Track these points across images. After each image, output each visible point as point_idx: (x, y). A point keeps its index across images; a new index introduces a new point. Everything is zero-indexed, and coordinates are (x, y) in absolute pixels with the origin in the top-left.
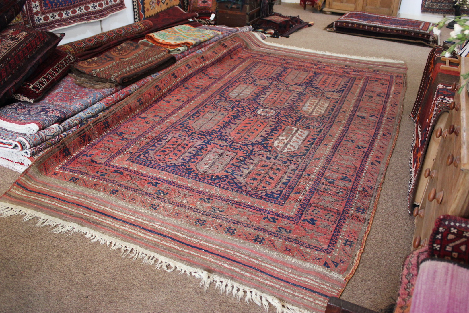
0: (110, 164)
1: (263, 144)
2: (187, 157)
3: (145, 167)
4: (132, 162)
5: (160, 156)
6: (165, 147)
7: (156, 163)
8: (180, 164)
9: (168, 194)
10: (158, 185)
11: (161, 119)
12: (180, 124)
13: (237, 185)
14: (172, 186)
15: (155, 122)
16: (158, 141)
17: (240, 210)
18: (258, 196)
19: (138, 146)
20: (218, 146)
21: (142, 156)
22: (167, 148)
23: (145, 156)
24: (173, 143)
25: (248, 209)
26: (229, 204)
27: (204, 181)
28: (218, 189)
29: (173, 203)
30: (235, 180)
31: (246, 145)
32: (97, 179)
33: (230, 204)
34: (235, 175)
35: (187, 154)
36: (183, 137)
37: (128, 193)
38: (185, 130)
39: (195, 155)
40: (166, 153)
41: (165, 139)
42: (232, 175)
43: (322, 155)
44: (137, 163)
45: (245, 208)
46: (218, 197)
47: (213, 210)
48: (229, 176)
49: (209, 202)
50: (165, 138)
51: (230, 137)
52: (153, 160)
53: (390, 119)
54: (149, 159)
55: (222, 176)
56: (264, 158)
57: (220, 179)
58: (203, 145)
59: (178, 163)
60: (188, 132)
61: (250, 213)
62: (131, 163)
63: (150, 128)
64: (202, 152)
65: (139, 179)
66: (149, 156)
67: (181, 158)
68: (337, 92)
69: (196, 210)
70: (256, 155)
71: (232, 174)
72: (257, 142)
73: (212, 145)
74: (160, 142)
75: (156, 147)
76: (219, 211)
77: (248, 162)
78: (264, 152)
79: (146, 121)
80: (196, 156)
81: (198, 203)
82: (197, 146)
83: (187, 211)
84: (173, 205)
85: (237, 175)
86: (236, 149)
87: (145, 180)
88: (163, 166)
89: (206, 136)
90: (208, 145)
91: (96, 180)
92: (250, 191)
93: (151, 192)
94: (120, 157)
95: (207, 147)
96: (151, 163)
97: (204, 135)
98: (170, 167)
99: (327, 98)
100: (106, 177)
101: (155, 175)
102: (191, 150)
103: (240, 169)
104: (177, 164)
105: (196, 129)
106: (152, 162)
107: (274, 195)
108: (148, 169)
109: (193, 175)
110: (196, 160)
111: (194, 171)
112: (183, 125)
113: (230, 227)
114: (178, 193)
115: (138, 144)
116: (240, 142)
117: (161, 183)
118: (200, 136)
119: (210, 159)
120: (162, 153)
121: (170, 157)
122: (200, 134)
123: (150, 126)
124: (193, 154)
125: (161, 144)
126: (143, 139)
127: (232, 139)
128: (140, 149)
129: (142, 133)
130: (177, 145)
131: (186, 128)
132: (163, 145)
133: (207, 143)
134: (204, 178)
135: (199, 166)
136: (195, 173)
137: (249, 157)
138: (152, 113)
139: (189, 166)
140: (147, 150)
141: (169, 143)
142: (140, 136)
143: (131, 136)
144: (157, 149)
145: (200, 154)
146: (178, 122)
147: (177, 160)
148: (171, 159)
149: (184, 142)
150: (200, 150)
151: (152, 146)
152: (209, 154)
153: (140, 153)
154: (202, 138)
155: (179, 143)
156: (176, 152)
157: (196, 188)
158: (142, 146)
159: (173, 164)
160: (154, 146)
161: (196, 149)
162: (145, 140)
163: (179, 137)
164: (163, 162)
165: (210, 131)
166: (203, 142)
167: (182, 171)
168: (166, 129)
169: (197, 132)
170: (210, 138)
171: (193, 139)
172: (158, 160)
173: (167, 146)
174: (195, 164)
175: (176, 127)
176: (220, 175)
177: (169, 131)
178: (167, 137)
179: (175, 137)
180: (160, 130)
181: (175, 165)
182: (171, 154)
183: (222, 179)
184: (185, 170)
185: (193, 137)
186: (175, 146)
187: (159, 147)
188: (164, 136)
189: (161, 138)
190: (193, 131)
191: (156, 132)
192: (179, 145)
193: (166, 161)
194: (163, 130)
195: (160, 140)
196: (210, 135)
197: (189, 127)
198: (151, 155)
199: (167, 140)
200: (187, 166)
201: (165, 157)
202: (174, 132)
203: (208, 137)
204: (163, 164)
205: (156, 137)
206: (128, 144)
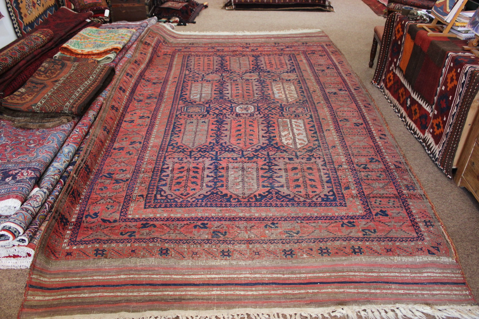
0: (129, 219)
1: (272, 145)
2: (210, 181)
3: (174, 209)
4: (154, 207)
5: (178, 190)
6: (175, 178)
7: (181, 200)
8: (209, 193)
9: (228, 233)
10: (207, 226)
11: (142, 145)
12: (169, 145)
13: (287, 198)
14: (224, 223)
15: (138, 150)
16: (161, 173)
17: (313, 224)
18: (316, 204)
19: (143, 185)
20: (231, 160)
21: (159, 197)
22: (178, 178)
23: (162, 196)
24: (180, 170)
25: (320, 221)
26: (297, 222)
27: (252, 205)
28: (273, 209)
29: (243, 242)
30: (280, 193)
31: (256, 151)
32: (128, 242)
33: (299, 222)
34: (276, 188)
35: (206, 179)
36: (185, 160)
37: (181, 248)
38: (181, 151)
39: (216, 178)
40: (183, 184)
41: (168, 168)
42: (273, 189)
43: (333, 141)
44: (160, 207)
45: (316, 221)
46: (281, 218)
47: (288, 235)
48: (271, 191)
49: (276, 227)
50: (166, 166)
51: (234, 147)
53: (357, 89)
54: (169, 197)
55: (264, 193)
56: (287, 160)
57: (265, 196)
58: (214, 163)
59: (207, 193)
60: (185, 152)
61: (325, 225)
62: (154, 210)
63: (138, 159)
64: (220, 172)
65: (179, 226)
66: (167, 193)
67: (204, 185)
68: (290, 72)
69: (273, 242)
70: (277, 159)
71: (272, 188)
72: (265, 145)
73: (224, 160)
74: (164, 174)
75: (164, 180)
76: (295, 233)
77: (276, 170)
78: (281, 154)
79: (127, 151)
80: (219, 178)
81: (267, 232)
82: (209, 166)
83: (265, 246)
84: (244, 244)
85: (278, 187)
86: (252, 158)
87: (187, 224)
88: (193, 202)
89: (208, 152)
90: (220, 162)
91: (129, 245)
92: (305, 201)
93: (207, 237)
94: (132, 205)
95: (221, 165)
96: (177, 202)
97: (205, 151)
98: (202, 199)
99: (287, 80)
100: (137, 236)
101: (193, 215)
102: (206, 172)
103: (274, 179)
104: (206, 194)
105: (191, 146)
106: (176, 200)
107: (329, 197)
108: (179, 210)
109: (234, 201)
110: (222, 183)
111: (231, 196)
112: (172, 145)
113: (321, 248)
114: (236, 228)
115: (141, 183)
116: (250, 149)
117: (209, 222)
118: (202, 154)
119: (236, 178)
120: (177, 185)
121: (192, 188)
122: (199, 151)
123: (136, 157)
124: (212, 177)
125: (168, 176)
126: (141, 175)
127: (237, 148)
128: (149, 188)
129: (134, 168)
130: (186, 171)
131: (179, 148)
132: (170, 175)
133: (216, 159)
134: (249, 201)
135: (231, 189)
136: (235, 199)
137: (272, 163)
138: (125, 140)
139: (222, 192)
140: (158, 187)
141: (176, 171)
142: (134, 172)
143: (123, 175)
144: (168, 183)
145: (220, 174)
146: (163, 143)
147: (202, 189)
148: (194, 189)
149: (191, 166)
150: (216, 169)
151: (159, 181)
152: (229, 172)
153: (153, 194)
154: (206, 156)
155: (186, 168)
156: (193, 180)
157: (250, 216)
158: (147, 184)
159: (202, 196)
160: (161, 179)
161: (211, 170)
162: (145, 176)
163: (180, 161)
164: (189, 197)
165: (208, 145)
166: (212, 160)
167: (219, 200)
168: (158, 156)
169: (194, 150)
170: (214, 153)
171: (198, 160)
172: (181, 196)
173: (177, 175)
174: (225, 188)
175: (167, 150)
176: (262, 193)
177: (163, 157)
178: (167, 164)
179: (176, 163)
180: (151, 158)
181: (204, 195)
182: (189, 184)
183: (268, 197)
184: (221, 198)
185: (195, 157)
186: (185, 173)
187: (169, 180)
188: (163, 165)
189: (162, 168)
190: (190, 150)
191: (148, 161)
192: (188, 170)
193: (191, 194)
194: (156, 157)
195: (162, 170)
196: (212, 149)
197: (180, 146)
198: (168, 192)
199: (170, 169)
200: (219, 193)
201: (186, 190)
202: (170, 156)
203: (211, 152)
204: (191, 199)
205: (154, 168)
206: (129, 187)
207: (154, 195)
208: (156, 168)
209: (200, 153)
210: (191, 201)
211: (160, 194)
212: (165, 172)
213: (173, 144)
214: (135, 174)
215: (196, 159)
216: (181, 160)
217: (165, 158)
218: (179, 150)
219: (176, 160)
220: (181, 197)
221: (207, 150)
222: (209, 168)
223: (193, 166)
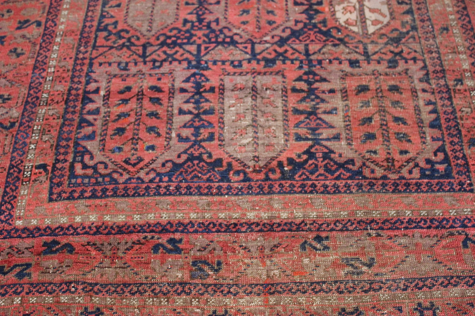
0: (17, 230)
1: (315, 26)
2: (185, 126)
3: (110, 201)
4: (68, 198)
5: (120, 149)
6: (113, 117)
7: (126, 176)
8: (184, 157)
9: (224, 266)
10: (180, 246)
11: (41, 30)
12: (98, 30)
13: (349, 170)
14: (215, 237)
15: (34, 44)
16: (84, 104)
17: (403, 241)
18: (409, 185)
19: (45, 138)
20: (229, 68)
21: (79, 169)
22: (119, 116)
23: (85, 167)
24: (123, 96)
25: (417, 232)
26: (369, 235)
27: (274, 189)
28: (318, 199)
29: (255, 290)
30: (332, 155)
31: (282, 41)
32: (16, 293)
33: (373, 233)
34: (324, 143)
35: (179, 120)
36: (133, 70)
37: (127, 306)
38: (123, 45)
39: (197, 115)
40: (129, 134)
41: (97, 91)
42: (319, 144)
43: (444, 14)
44: (81, 196)
45: (409, 232)
46: (335, 224)
47: (350, 269)
48: (313, 150)
49: (326, 248)
50: (93, 86)
51: (235, 31)
52: (115, 171)
54: (101, 170)
55: (299, 156)
56: (346, 67)
57: (301, 165)
58: (194, 75)
59: (179, 156)
60: (133, 48)
61: (428, 242)
62: (70, 204)
63: (35, 67)
64: (207, 101)
65: (122, 248)
66: (96, 160)
67: (174, 135)
69: (318, 288)
70: (325, 63)
71: (317, 142)
72: (300, 26)
73: (214, 68)
74: (90, 106)
75: (90, 124)
76: (365, 264)
77: (323, 92)
78: (334, 49)
79: (12, 48)
80: (204, 117)
81: (306, 261)
82: (183, 85)
83: (302, 299)
84: (259, 295)
85: (328, 139)
86: (273, 61)
87: (139, 243)
88: (151, 181)
89: (181, 45)
90: (205, 73)
91: (17, 300)
92: (384, 177)
93: (180, 275)
94: (24, 191)
95: (208, 80)
96: (116, 181)
97: (175, 44)
98: (170, 174)
100: (35, 276)
101: (151, 217)
102: (178, 101)
103: (320, 119)
105: (144, 29)
106: (115, 176)
107: (437, 166)
108: (123, 203)
109: (236, 178)
110: (210, 130)
111: (230, 165)
112: (105, 29)
113: (419, 304)
114: (242, 251)
115: (42, 132)
116: (268, 38)
117: (184, 237)
118: (169, 52)
119: (240, 116)
120: (117, 137)
121: (147, 144)
122: (163, 44)
123: (31, 62)
124: (190, 113)
125: (97, 111)
126: (42, 111)
127: (243, 34)
128: (58, 145)
129: (26, 92)
130: (134, 99)
131: (121, 37)
132: (103, 110)
133: (198, 66)
134: (267, 179)
135: (229, 145)
136: (238, 173)
137: (315, 74)
138: (6, 16)
139: (210, 156)
140: (77, 144)
141: (115, 100)
142: (27, 102)
143: (5, 111)
144: (99, 132)
145: (206, 106)
146: (88, 24)
147: (167, 147)
148: (152, 148)
149: (147, 83)
150: (198, 93)
151: (80, 127)
152: (226, 100)
153: (66, 161)
154: (177, 56)
155: (135, 90)
156: (151, 122)
157: (270, 218)
158: (54, 133)
159: (169, 165)
160: (83, 122)
161: (187, 95)
162: (51, 113)
163: (123, 72)
164: (142, 169)
165: (180, 26)
166: (188, 68)
167: (205, 177)
168: (77, 59)
169: (152, 41)
170: (193, 48)
171: (159, 67)
172: (126, 166)
173: (116, 110)
174: (216, 142)
175: (95, 42)
176: (294, 156)
177: (87, 62)
178: (96, 81)
179: (115, 76)
180: (63, 64)
181: (174, 164)
182: (143, 134)
183: (307, 166)
184: (209, 171)
185: (154, 61)
186: (133, 104)
187: (99, 123)
188: (88, 83)
189: (86, 92)
190: (143, 41)
191: (57, 74)
192: (140, 96)
193: (146, 161)
194: (72, 62)
195: (86, 99)
196: (189, 38)
197: (123, 30)
198: (99, 157)
199: (102, 93)
200: (205, 157)
201: (136, 150)
202: (101, 60)
203: (188, 47)
204: (147, 174)
205: (69, 90)
206: (16, 143)
207: (68, 164)
208: (73, 92)
209: (165, 48)
210: (146, 179)
211: (82, 161)
212: (92, 101)
213: (107, 25)
214: (28, 107)
215: (157, 64)
216: (125, 69)
217: (91, 65)
218: (121, 42)
219: (114, 69)
220: (125, 170)
221: (179, 41)
222: (183, 90)
223: (150, 84)
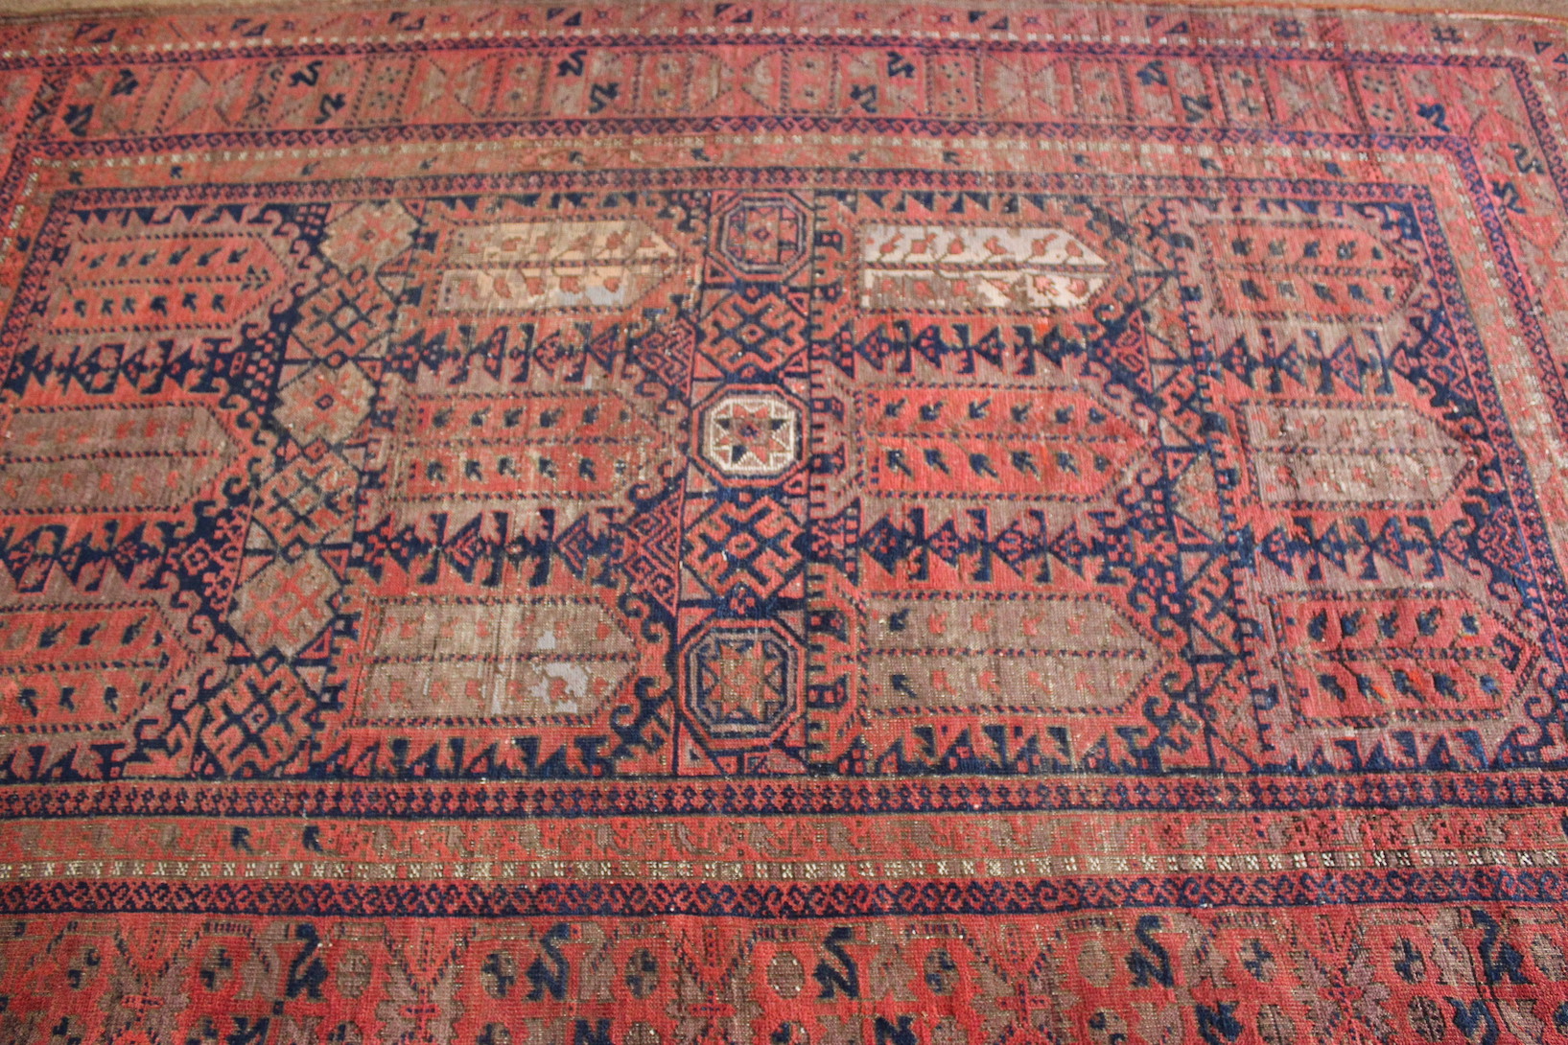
5: (1485, 681)
6: (1411, 702)
7: (1543, 662)
8: (1474, 564)
11: (1166, 912)
15: (1221, 921)
16: (1389, 767)
17: (1538, 277)
18: (1437, 256)
21: (1555, 750)
22: (1405, 691)
23: (1546, 740)
24: (1351, 690)
25: (1518, 259)
26: (1542, 314)
27: (1500, 429)
28: (1501, 370)
30: (1409, 345)
31: (1146, 399)
34: (1386, 353)
35: (1389, 579)
36: (1269, 677)
39: (1373, 546)
40: (1444, 667)
41: (1347, 745)
42: (1390, 361)
43: (1039, 154)
45: (1521, 268)
46: (1537, 353)
48: (1404, 370)
50: (1333, 757)
52: (1540, 682)
54: (1543, 708)
55: (1423, 390)
59: (1476, 573)
60: (1204, 685)
61: (1529, 249)
63: (1300, 901)
64: (1332, 529)
66: (1522, 720)
67: (1429, 585)
71: (1386, 364)
74: (1393, 751)
75: (1441, 745)
77: (1269, 346)
78: (1155, 320)
85: (1378, 347)
86: (1207, 418)
88: (1543, 617)
89: (1185, 585)
90: (1259, 535)
92: (1432, 284)
95: (1278, 530)
96: (1560, 679)
97: (1180, 598)
98: (1519, 585)
102: (1342, 582)
103: (1335, 354)
104: (1486, 573)
106: (1549, 681)
107: (1392, 218)
109: (1495, 482)
110: (1402, 524)
111: (1472, 492)
118: (1205, 608)
120: (1459, 688)
121: (1461, 630)
122: (1185, 620)
123: (1283, 917)
124: (1369, 558)
125: (1404, 737)
126: (1426, 857)
128: (1510, 803)
129: (1378, 908)
130: (1356, 666)
131: (1173, 715)
132: (1395, 724)
133: (1247, 550)
134: (1484, 436)
135: (1427, 490)
136: (1484, 480)
137: (1229, 354)
139: (1462, 523)
140: (1496, 765)
141: (1365, 704)
142: (1409, 898)
143: (1441, 948)
144: (1454, 726)
145: (1346, 532)
146: (1134, 797)
147: (1462, 594)
148: (1468, 622)
149: (1304, 646)
150: (1316, 545)
151: (1451, 765)
152: (1321, 497)
153: (1543, 780)
154: (1220, 591)
155: (1327, 666)
156: (1408, 630)
157: (1556, 436)
158: (1478, 818)
159: (1499, 588)
160: (1439, 759)
161: (1325, 565)
162: (1428, 837)
163: (1283, 695)
164: (1521, 635)
165: (1122, 591)
166: (1253, 566)
167: (1509, 530)
168: (1258, 805)
169: (1174, 646)
170: (1190, 562)
171: (1255, 624)
172: (1523, 663)
173: (1391, 698)
174: (1428, 513)
175: (1195, 770)
176: (1426, 398)
177: (1262, 780)
178: (1319, 750)
179: (1296, 712)
180: (1277, 836)
181: (1494, 580)
182: (1443, 637)
183: (1443, 382)
184: (1494, 524)
185: (1239, 636)
186: (1369, 668)
187: (1433, 729)
188: (1326, 768)
189: (1357, 767)
190: (1178, 665)
191: (1311, 842)
192: (1338, 655)
193: (1499, 628)
194: (1268, 817)
195: (1376, 762)
196: (1161, 570)
197: (1147, 713)
198: (1517, 716)
199: (1350, 733)
200: (1465, 531)
201: (1479, 651)
202: (1254, 747)
203: (1188, 572)
204: (1529, 625)
205: (1356, 805)
206: (1526, 898)
207: (1549, 775)
208: (1357, 796)
209: (1198, 615)
210: (1543, 625)
211: (1536, 748)
212: (1378, 749)
213: (1134, 752)
214: (1422, 892)
215: (1247, 628)
216: (1273, 693)
217: (1271, 769)
218: (1186, 713)
219: (1278, 716)
220: (1530, 664)
221: (1172, 588)
222: (1314, 573)
223: (1306, 638)
